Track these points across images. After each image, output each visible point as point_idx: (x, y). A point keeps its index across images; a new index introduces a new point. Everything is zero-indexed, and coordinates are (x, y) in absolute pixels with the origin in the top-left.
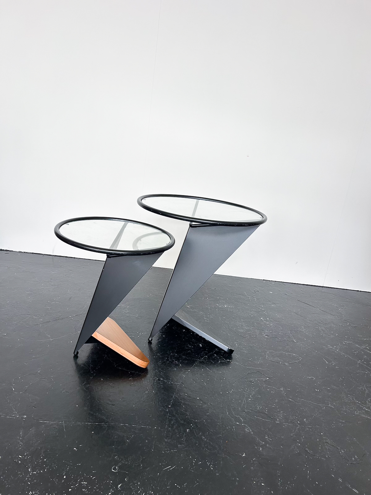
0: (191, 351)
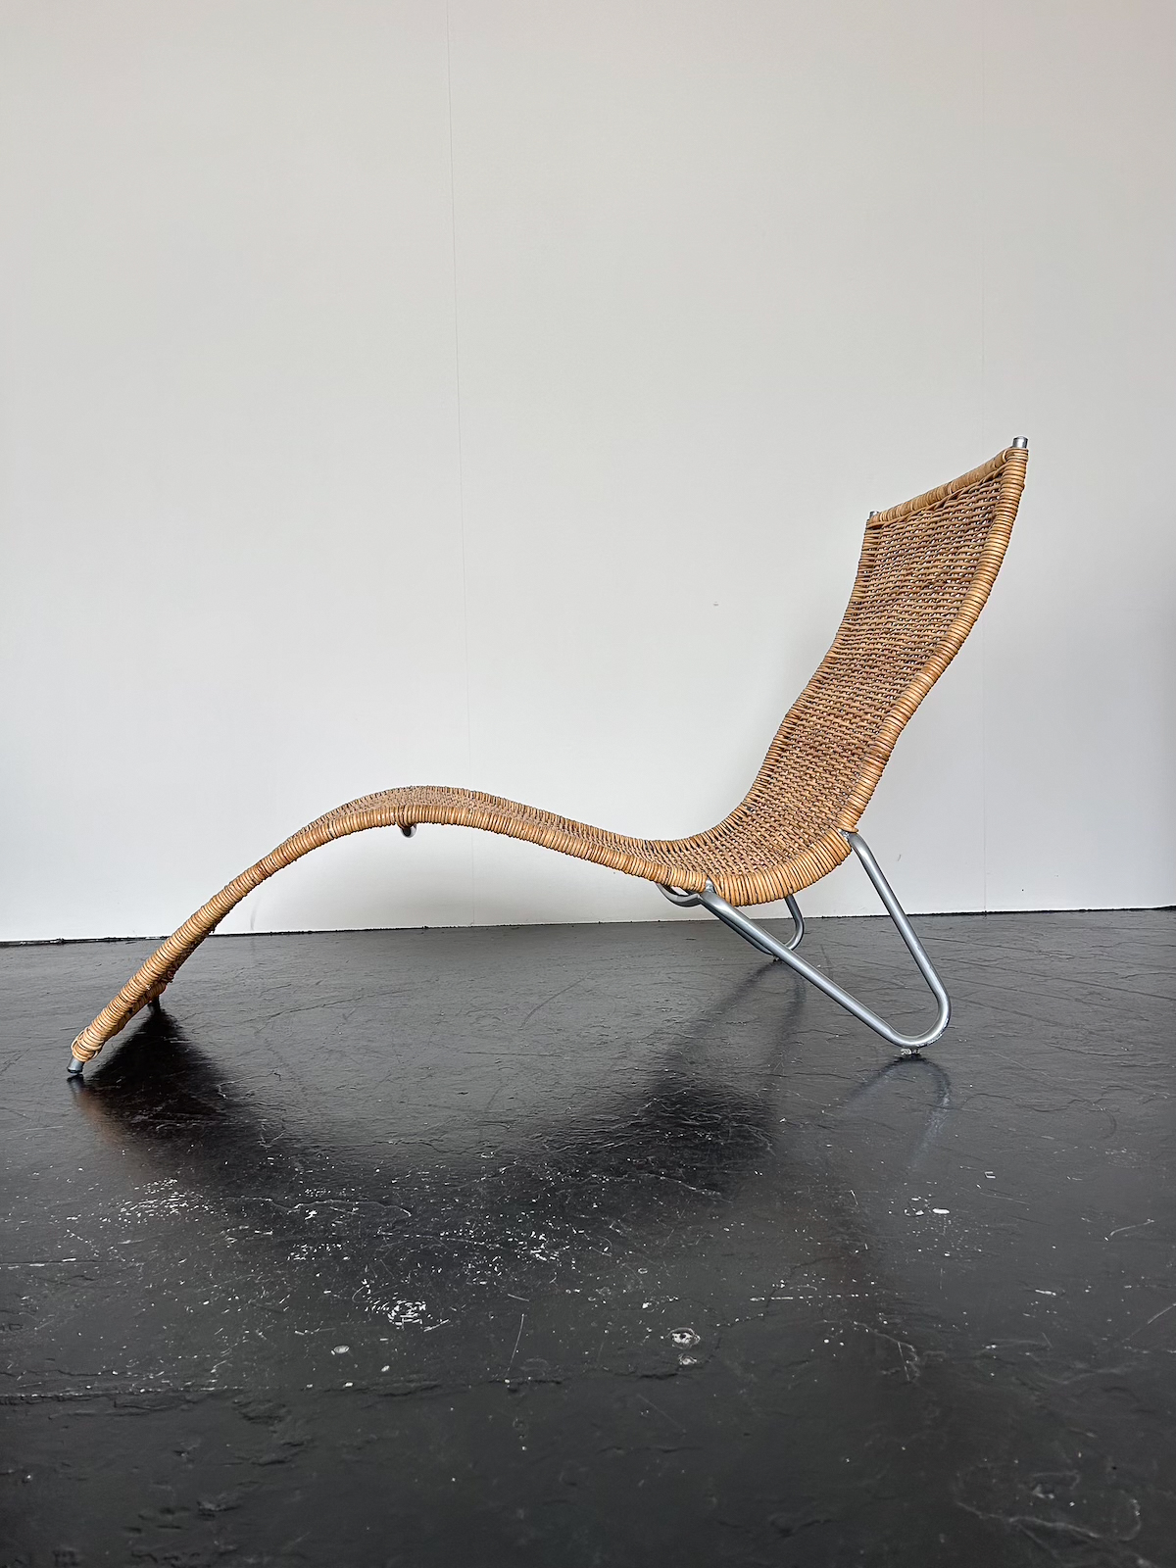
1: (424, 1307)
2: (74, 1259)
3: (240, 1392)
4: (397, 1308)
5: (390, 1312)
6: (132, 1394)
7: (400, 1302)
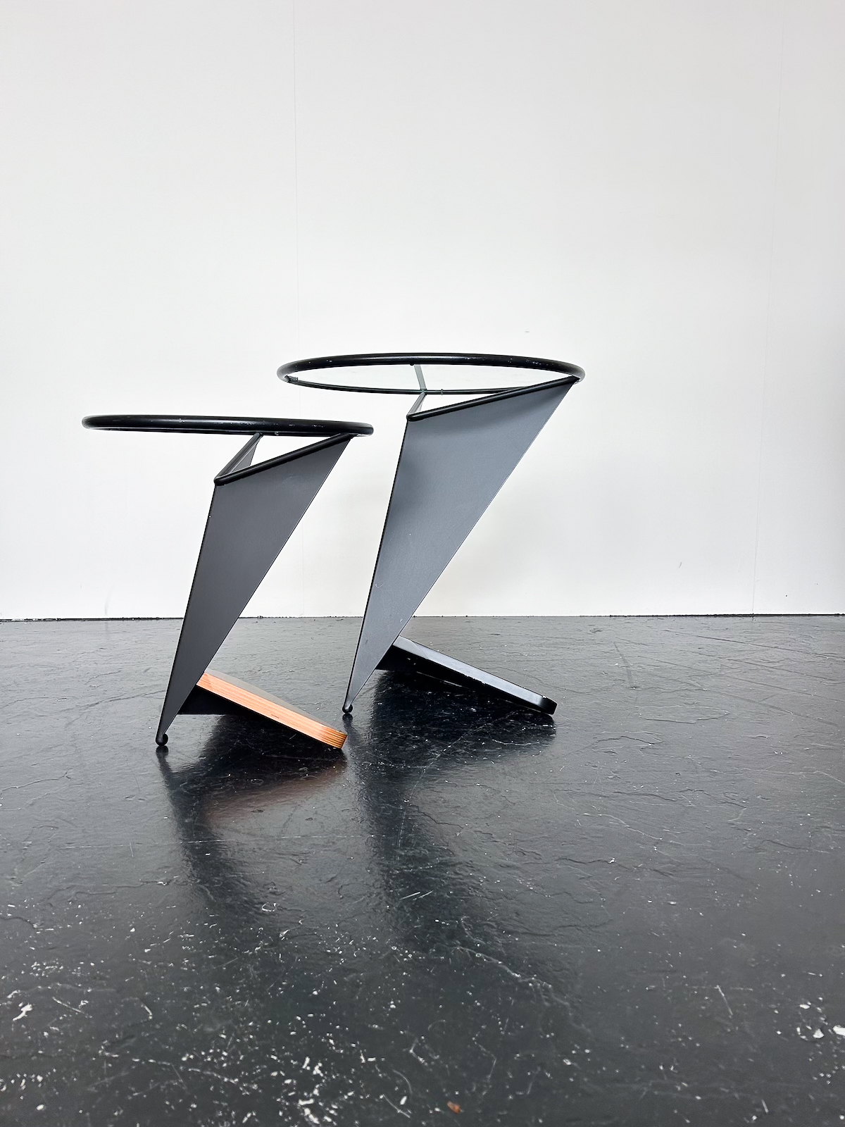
0: (453, 720)
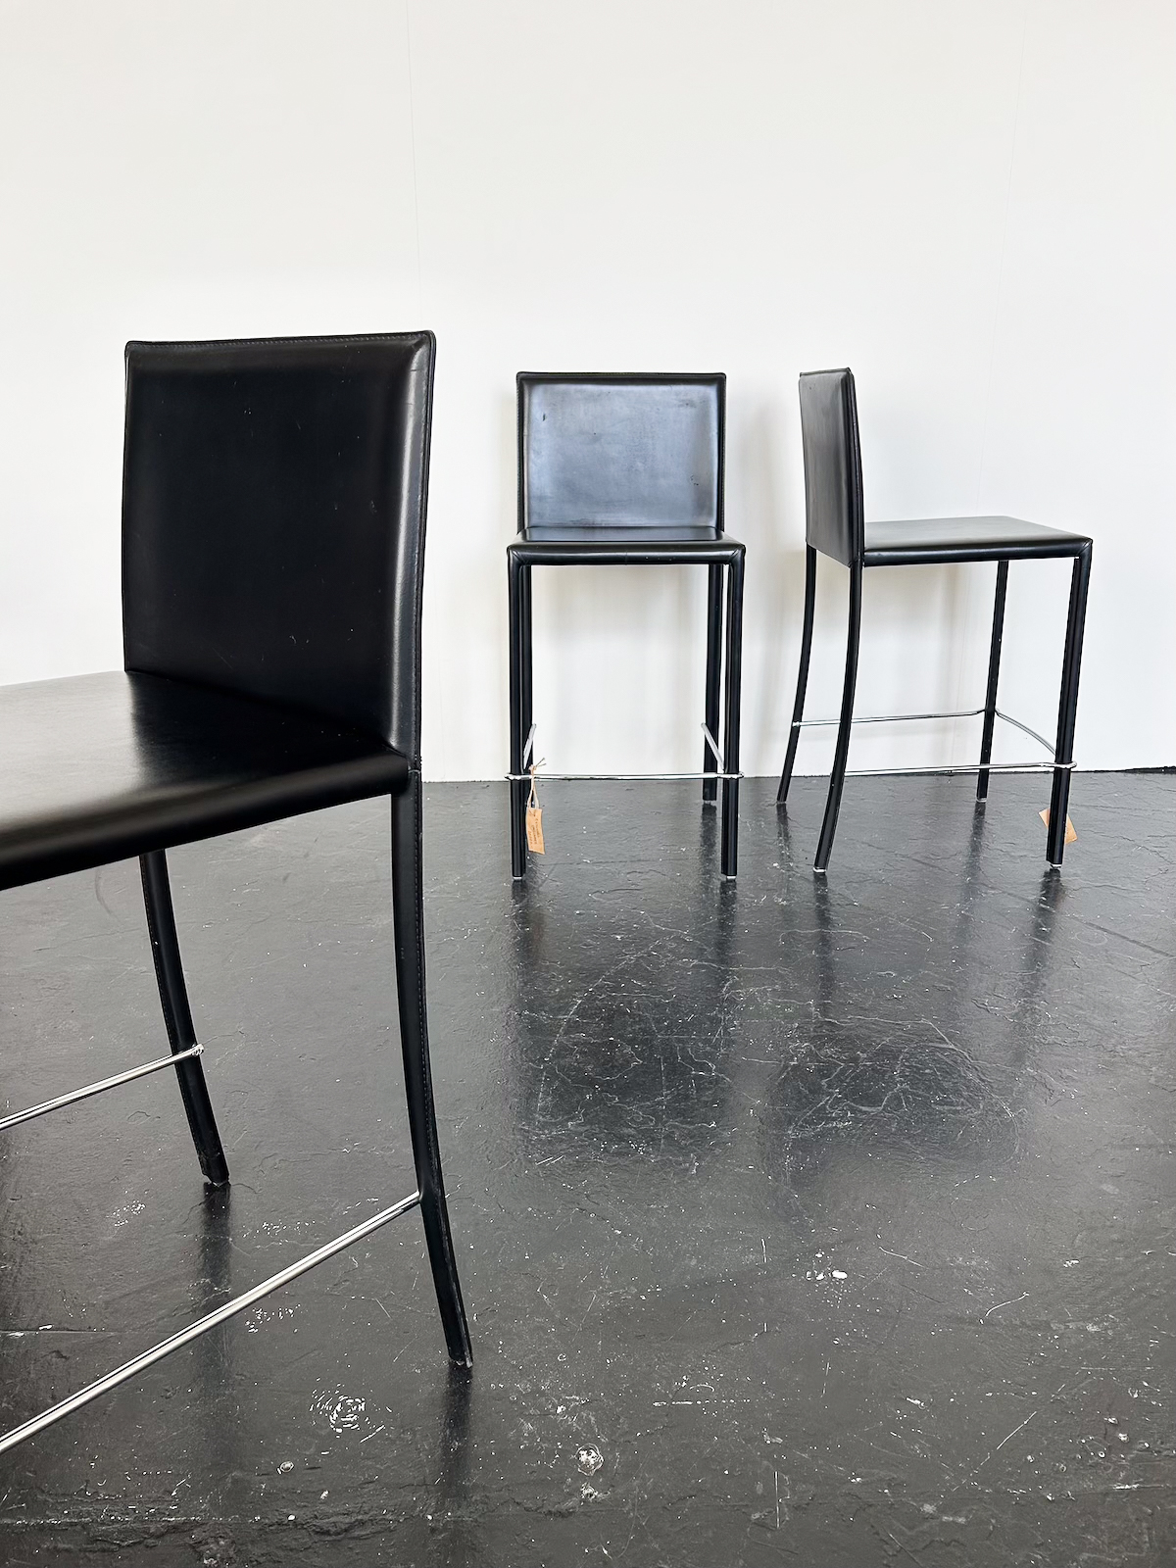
1: (362, 1407)
2: (49, 1327)
3: (197, 1524)
4: (338, 1408)
5: (330, 1413)
6: (103, 1523)
7: (342, 1398)
